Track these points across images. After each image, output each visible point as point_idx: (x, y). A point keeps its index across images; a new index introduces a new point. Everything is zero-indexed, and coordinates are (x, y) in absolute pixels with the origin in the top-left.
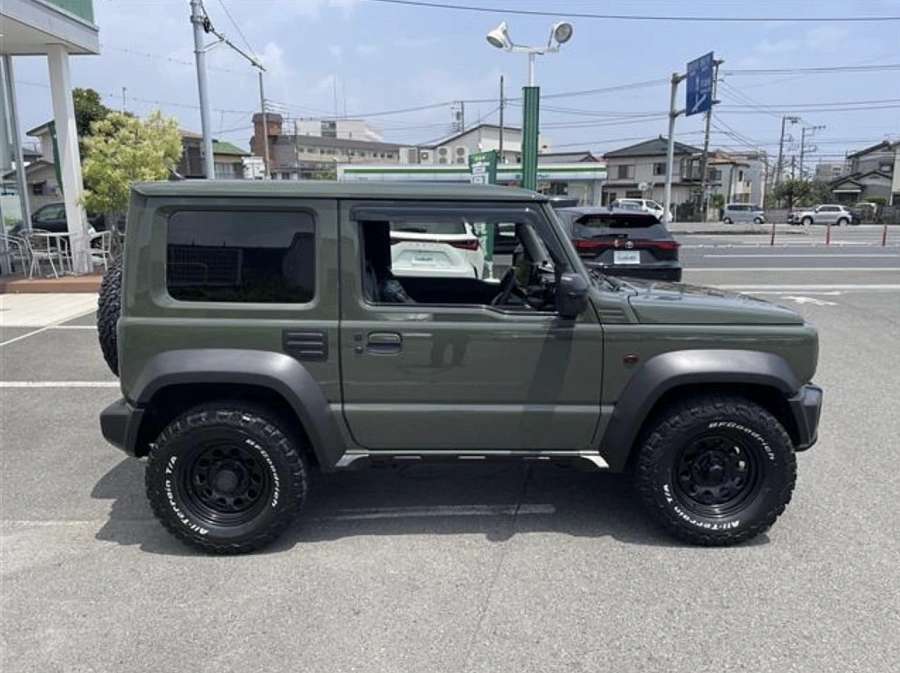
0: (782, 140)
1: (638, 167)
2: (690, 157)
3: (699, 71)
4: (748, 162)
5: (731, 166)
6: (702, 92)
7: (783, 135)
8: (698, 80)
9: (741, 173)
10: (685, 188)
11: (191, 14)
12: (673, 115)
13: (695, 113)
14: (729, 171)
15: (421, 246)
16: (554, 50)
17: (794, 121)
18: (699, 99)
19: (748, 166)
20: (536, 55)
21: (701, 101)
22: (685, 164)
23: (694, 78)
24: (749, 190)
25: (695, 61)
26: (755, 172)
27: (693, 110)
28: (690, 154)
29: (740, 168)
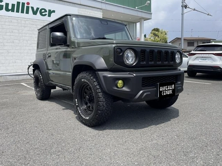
11: (182, 5)
15: (203, 55)
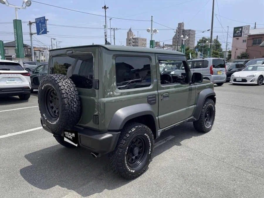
0: (52, 44)
1: (9, 50)
2: (27, 48)
3: (40, 21)
4: (44, 50)
5: (39, 51)
6: (42, 28)
7: (52, 43)
8: (40, 24)
9: (42, 53)
10: (27, 58)
12: (31, 34)
13: (41, 34)
14: (39, 53)
16: (24, 8)
17: (54, 39)
18: (42, 30)
19: (43, 51)
20: (18, 9)
21: (42, 31)
22: (26, 50)
23: (39, 23)
24: (45, 59)
25: (38, 18)
26: (45, 54)
27: (40, 33)
28: (27, 47)
29: (42, 52)
